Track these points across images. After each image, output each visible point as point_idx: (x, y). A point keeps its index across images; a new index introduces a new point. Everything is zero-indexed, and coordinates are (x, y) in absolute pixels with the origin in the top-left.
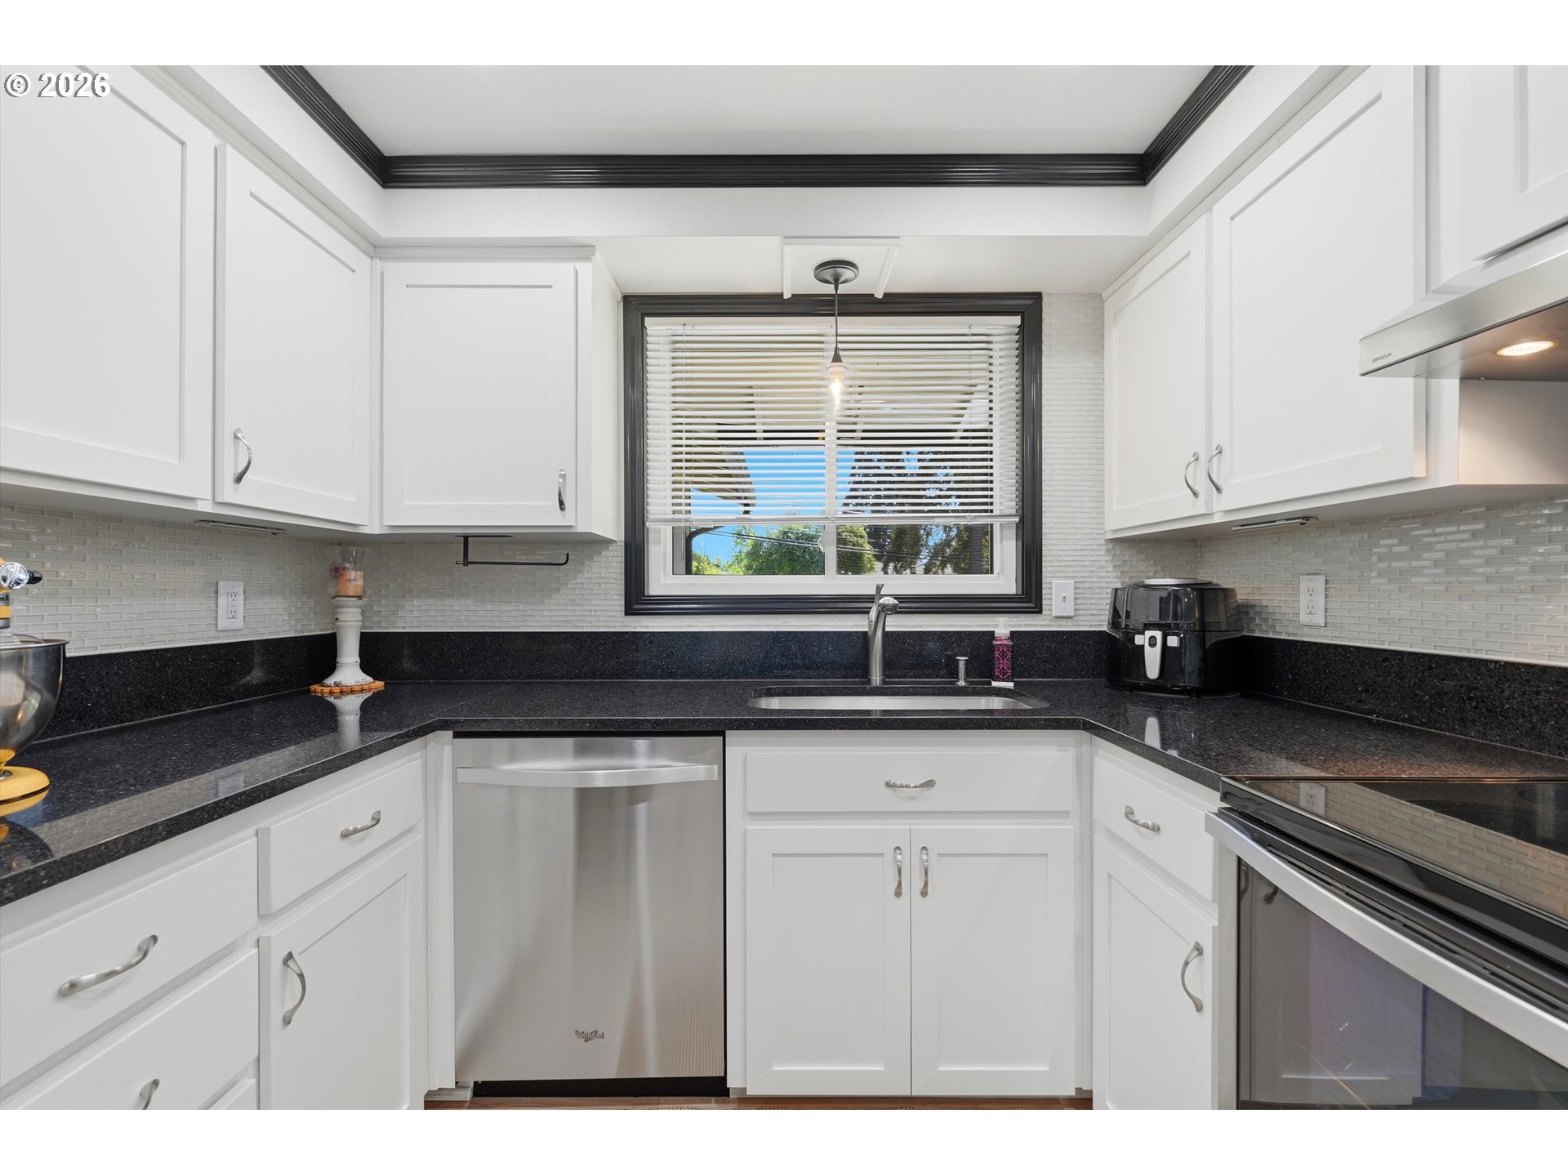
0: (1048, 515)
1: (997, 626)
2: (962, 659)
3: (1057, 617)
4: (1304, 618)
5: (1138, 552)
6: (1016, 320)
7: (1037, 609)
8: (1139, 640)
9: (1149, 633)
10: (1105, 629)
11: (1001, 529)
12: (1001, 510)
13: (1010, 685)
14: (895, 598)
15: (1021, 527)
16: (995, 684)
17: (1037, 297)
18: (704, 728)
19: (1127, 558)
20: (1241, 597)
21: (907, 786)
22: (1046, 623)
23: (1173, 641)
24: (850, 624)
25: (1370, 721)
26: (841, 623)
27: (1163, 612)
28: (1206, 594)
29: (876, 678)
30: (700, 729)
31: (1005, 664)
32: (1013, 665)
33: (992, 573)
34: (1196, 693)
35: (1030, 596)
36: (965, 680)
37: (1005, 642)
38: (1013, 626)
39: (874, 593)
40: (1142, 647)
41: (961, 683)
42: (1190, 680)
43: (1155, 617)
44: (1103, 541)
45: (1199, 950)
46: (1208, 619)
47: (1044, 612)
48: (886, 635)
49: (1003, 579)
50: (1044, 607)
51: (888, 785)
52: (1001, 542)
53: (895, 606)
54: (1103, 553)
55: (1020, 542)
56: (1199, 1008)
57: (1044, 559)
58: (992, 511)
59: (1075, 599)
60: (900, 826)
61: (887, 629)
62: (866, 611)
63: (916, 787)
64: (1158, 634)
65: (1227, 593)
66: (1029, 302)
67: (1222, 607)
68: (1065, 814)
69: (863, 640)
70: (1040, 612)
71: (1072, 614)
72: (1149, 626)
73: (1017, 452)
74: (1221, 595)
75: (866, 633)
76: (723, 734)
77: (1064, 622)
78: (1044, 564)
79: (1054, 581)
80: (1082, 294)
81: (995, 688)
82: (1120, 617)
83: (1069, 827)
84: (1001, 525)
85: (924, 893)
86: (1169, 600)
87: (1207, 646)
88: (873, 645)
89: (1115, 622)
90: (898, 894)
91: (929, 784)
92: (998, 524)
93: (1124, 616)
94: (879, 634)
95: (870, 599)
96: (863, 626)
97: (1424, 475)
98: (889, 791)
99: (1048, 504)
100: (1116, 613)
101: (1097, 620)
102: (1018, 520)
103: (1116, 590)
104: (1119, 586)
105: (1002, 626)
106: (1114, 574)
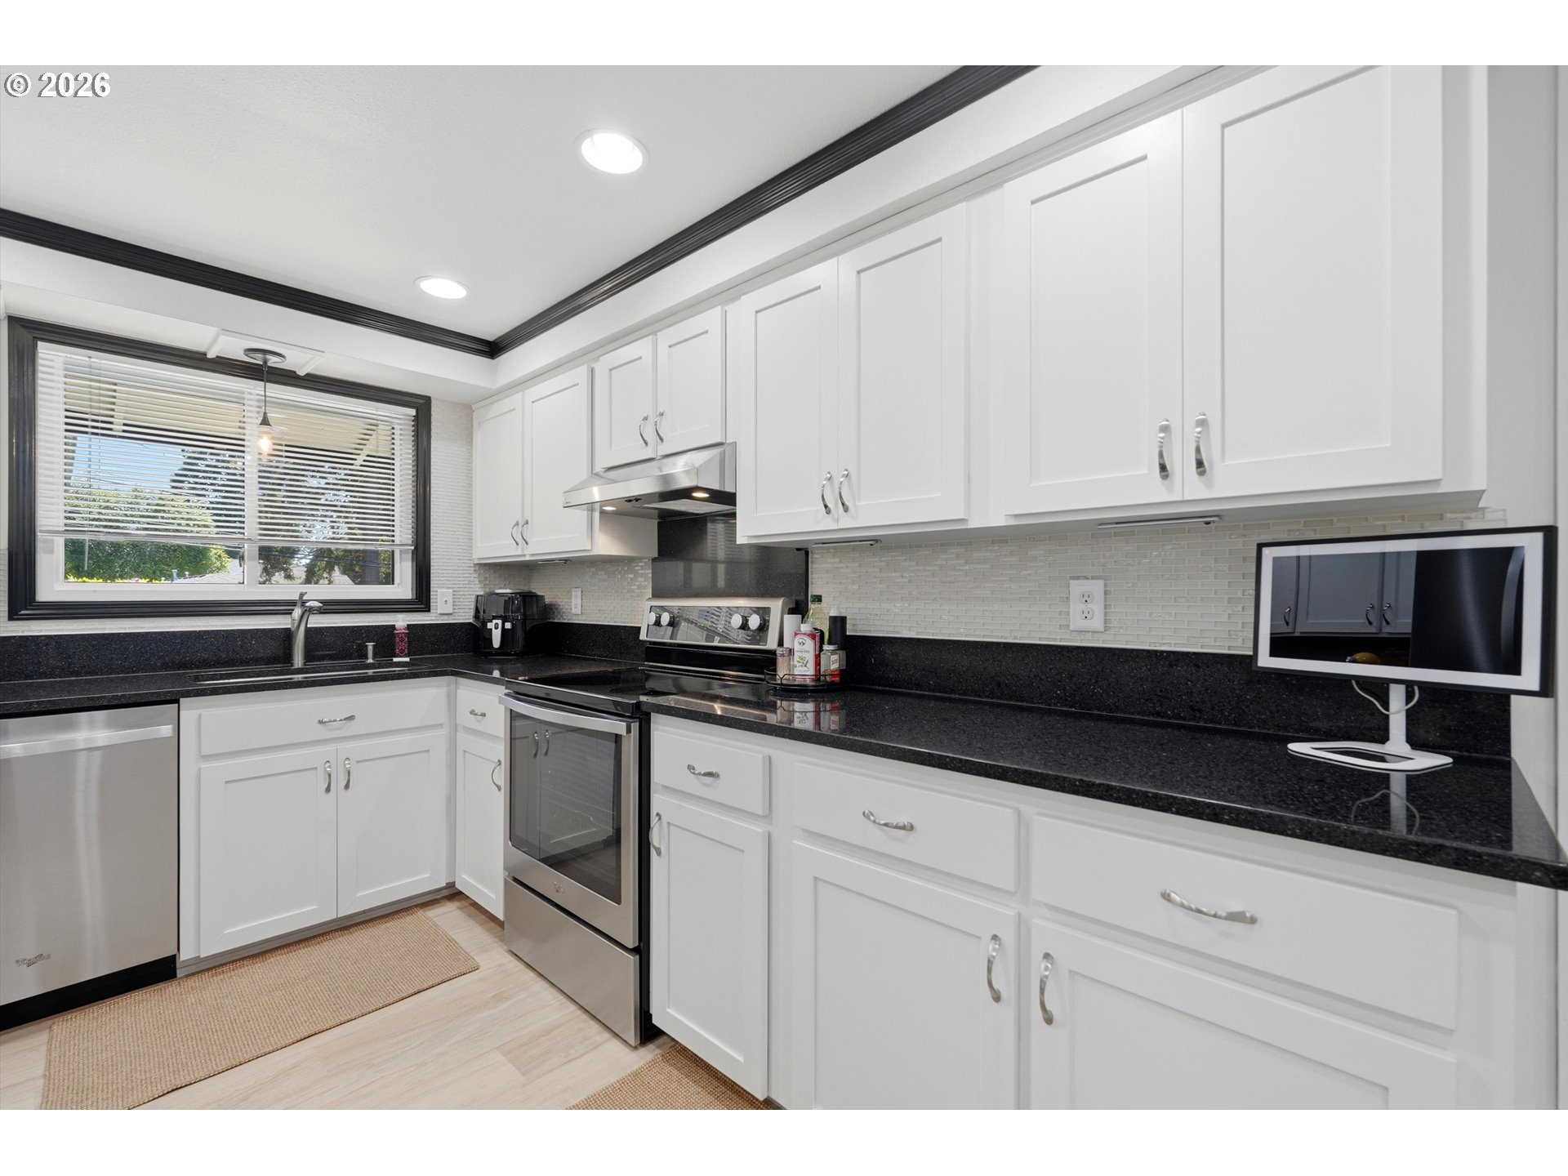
0: (435, 546)
1: (397, 621)
2: (370, 645)
3: (441, 614)
4: (573, 611)
5: (495, 572)
6: (413, 412)
7: (427, 609)
8: (490, 625)
9: (495, 621)
10: (471, 621)
11: (401, 554)
12: (401, 541)
13: (407, 659)
14: (321, 603)
15: (415, 553)
16: (395, 660)
17: (428, 399)
18: (163, 698)
19: (487, 575)
20: (547, 601)
21: (335, 721)
22: (433, 618)
23: (508, 625)
24: (273, 622)
25: (594, 660)
26: (263, 622)
27: (506, 609)
28: (528, 598)
29: (298, 660)
30: (158, 699)
31: (404, 645)
32: (409, 646)
33: (393, 584)
34: (521, 655)
35: (422, 598)
36: (373, 659)
37: (403, 631)
38: (410, 621)
39: (297, 598)
40: (491, 629)
41: (370, 661)
42: (519, 648)
43: (501, 613)
44: (472, 565)
45: (499, 761)
46: (528, 613)
47: (431, 611)
48: (308, 631)
49: (402, 588)
50: (432, 608)
51: (321, 722)
52: (401, 562)
53: (320, 607)
54: (472, 572)
55: (415, 563)
56: (499, 789)
57: (432, 575)
58: (393, 541)
59: (454, 602)
60: (331, 748)
61: (308, 626)
62: (289, 613)
63: (340, 720)
64: (499, 622)
65: (539, 598)
66: (423, 401)
67: (535, 606)
68: (440, 726)
69: (287, 636)
70: (429, 611)
71: (451, 612)
72: (495, 618)
73: (413, 502)
74: (535, 599)
75: (288, 630)
76: (177, 701)
77: (446, 617)
78: (432, 579)
79: (439, 590)
80: (458, 404)
81: (395, 662)
82: (479, 613)
83: (443, 734)
84: (401, 551)
85: (347, 787)
86: (508, 601)
87: (527, 629)
88: (296, 638)
89: (477, 616)
90: (328, 790)
91: (351, 718)
92: (398, 551)
93: (482, 613)
94: (302, 628)
95: (293, 603)
96: (287, 624)
97: (590, 548)
98: (321, 726)
99: (435, 539)
100: (477, 610)
101: (466, 616)
102: (413, 548)
103: (478, 596)
104: (482, 593)
105: (401, 621)
106: (479, 586)
